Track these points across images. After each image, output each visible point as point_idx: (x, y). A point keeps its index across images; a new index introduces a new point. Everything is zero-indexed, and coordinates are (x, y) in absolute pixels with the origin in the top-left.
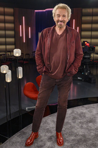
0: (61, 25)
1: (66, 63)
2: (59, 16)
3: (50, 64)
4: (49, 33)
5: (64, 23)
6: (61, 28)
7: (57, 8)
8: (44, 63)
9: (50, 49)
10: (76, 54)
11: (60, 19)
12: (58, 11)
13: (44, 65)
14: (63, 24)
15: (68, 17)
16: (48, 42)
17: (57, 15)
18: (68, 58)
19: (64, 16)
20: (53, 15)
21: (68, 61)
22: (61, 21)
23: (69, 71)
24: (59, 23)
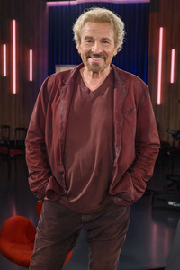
0: (96, 65)
1: (112, 169)
2: (91, 40)
3: (66, 172)
4: (63, 85)
5: (105, 59)
6: (96, 71)
7: (86, 21)
8: (48, 166)
9: (66, 128)
10: (140, 144)
11: (95, 48)
12: (87, 27)
13: (50, 174)
14: (101, 62)
15: (116, 43)
16: (61, 110)
17: (86, 38)
18: (117, 155)
19: (104, 41)
20: (76, 37)
21: (116, 165)
22: (97, 56)
23: (119, 190)
24: (90, 60)
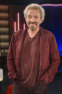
2: (30, 17)
5: (36, 24)
19: (36, 17)
22: (33, 23)
24: (30, 25)
